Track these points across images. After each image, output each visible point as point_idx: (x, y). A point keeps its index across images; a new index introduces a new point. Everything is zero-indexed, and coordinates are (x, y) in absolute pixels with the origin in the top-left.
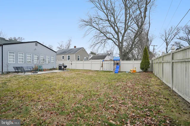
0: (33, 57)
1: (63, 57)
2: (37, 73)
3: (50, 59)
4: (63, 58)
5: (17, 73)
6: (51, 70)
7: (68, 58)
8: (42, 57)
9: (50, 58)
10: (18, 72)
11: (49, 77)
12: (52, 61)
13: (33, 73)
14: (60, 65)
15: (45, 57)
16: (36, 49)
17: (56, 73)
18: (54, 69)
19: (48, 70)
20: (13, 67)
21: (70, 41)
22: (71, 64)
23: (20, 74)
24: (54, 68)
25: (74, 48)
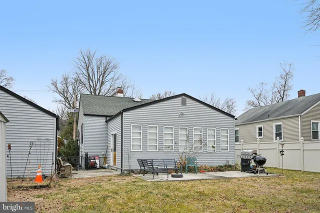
0: (176, 134)
1: (260, 129)
2: (181, 176)
3: (218, 137)
4: (260, 134)
5: (142, 175)
6: (220, 171)
7: (274, 132)
8: (196, 134)
9: (218, 135)
10: (144, 172)
11: (201, 194)
12: (223, 145)
13: (173, 176)
14: (245, 157)
15: (205, 133)
16: (182, 114)
17: (229, 179)
18: (230, 166)
19: (212, 171)
20: (138, 160)
21: (287, 77)
22: (282, 151)
23: (147, 176)
24: (230, 163)
25: (299, 96)
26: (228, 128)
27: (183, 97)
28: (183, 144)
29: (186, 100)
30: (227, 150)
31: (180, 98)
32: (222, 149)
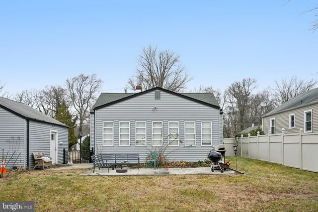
0: (149, 129)
1: (293, 118)
3: (199, 130)
4: (293, 124)
7: (305, 121)
8: (171, 128)
9: (199, 128)
12: (204, 139)
15: (182, 127)
16: (155, 108)
26: (212, 120)
27: (157, 91)
28: (158, 139)
29: (160, 93)
30: (210, 144)
31: (154, 92)
32: (203, 144)
